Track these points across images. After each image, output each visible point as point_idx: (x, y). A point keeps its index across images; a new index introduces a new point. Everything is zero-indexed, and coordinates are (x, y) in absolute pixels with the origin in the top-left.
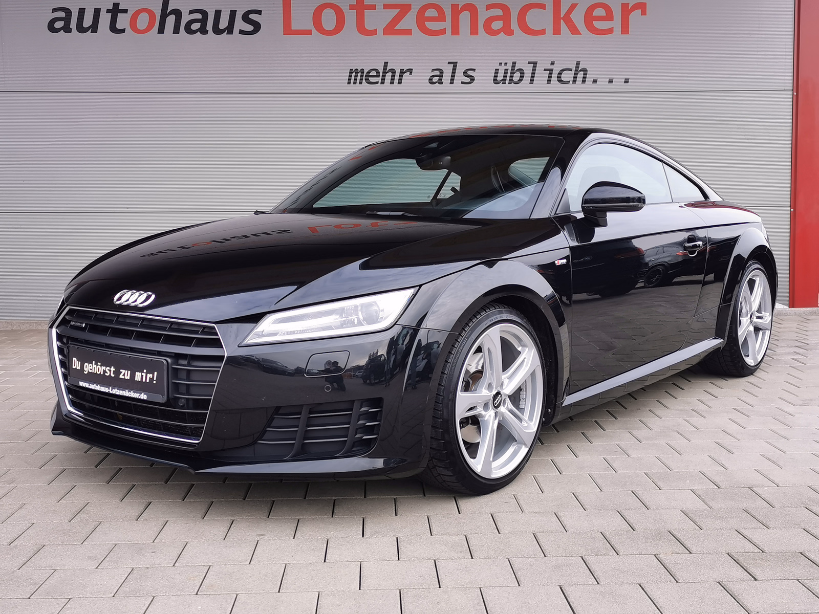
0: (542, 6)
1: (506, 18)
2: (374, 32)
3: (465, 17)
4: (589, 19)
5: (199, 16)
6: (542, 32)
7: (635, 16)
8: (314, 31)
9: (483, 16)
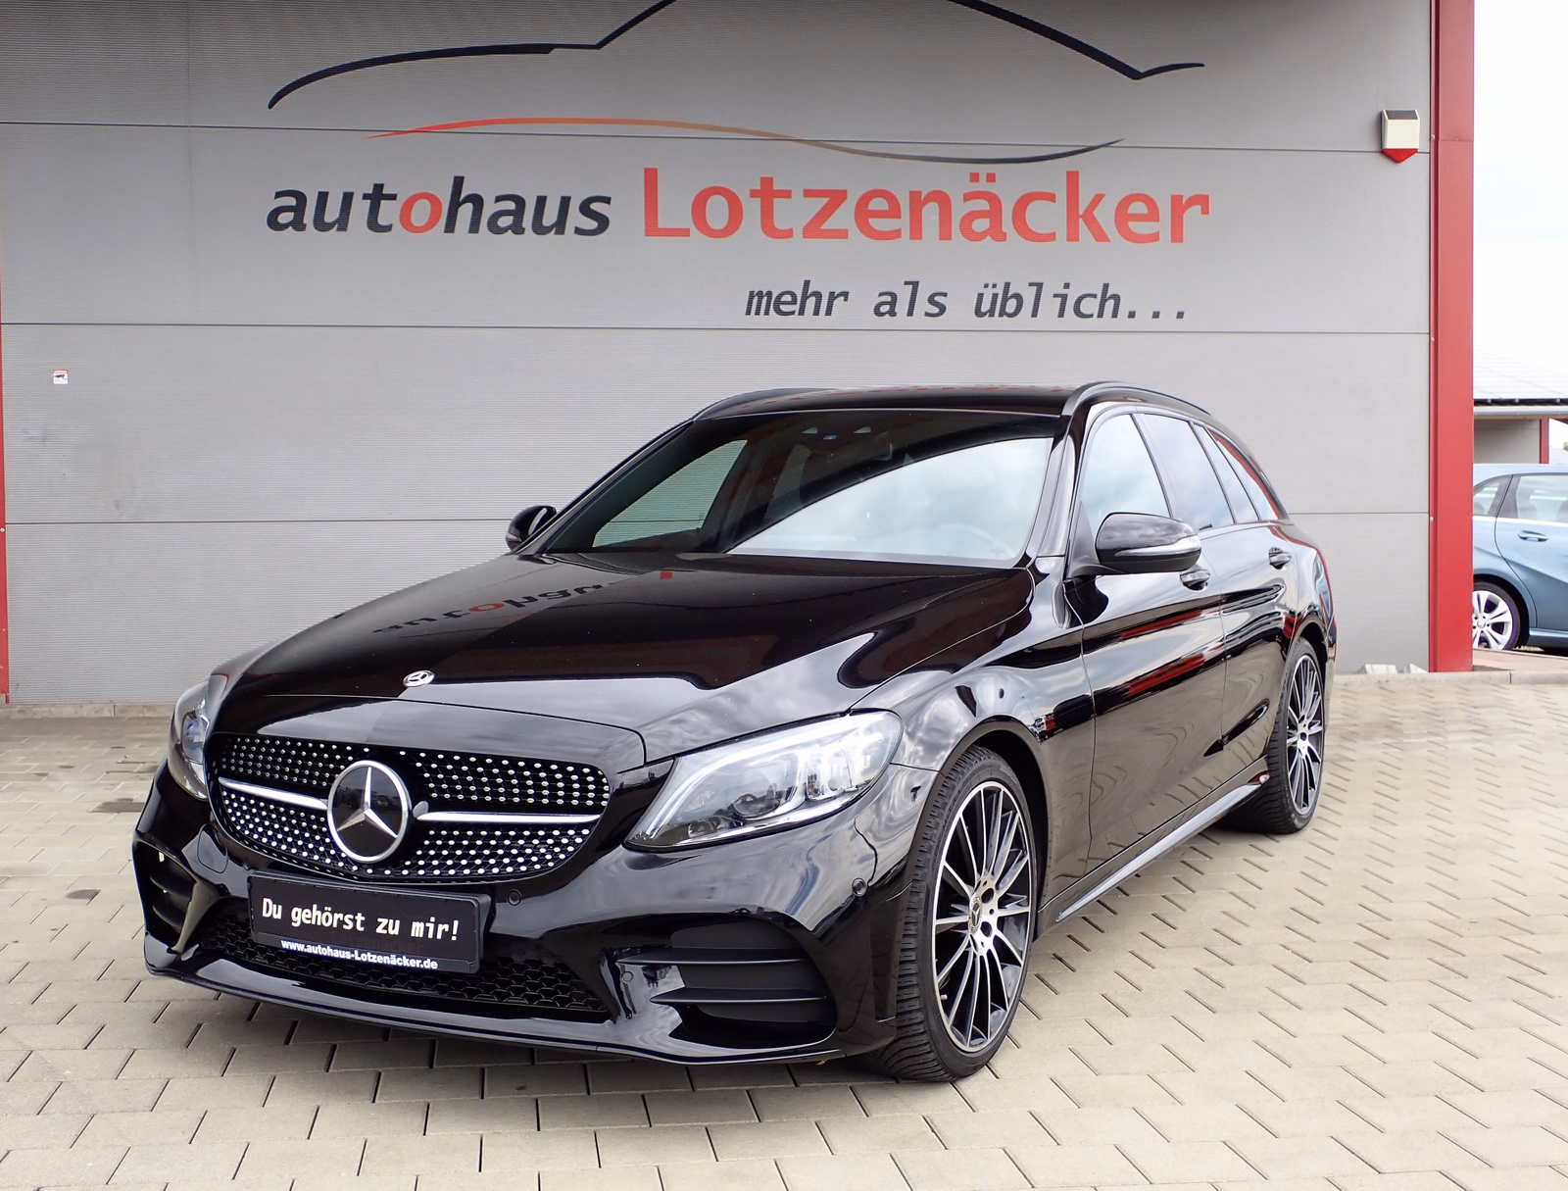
0: (1051, 197)
1: (995, 213)
2: (789, 234)
3: (931, 213)
4: (1122, 216)
5: (511, 205)
6: (1051, 237)
7: (1192, 214)
8: (694, 230)
9: (959, 209)
